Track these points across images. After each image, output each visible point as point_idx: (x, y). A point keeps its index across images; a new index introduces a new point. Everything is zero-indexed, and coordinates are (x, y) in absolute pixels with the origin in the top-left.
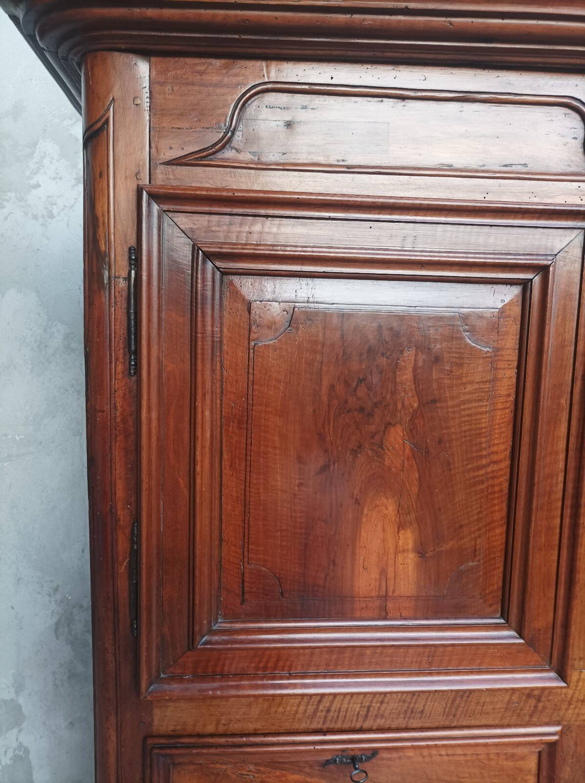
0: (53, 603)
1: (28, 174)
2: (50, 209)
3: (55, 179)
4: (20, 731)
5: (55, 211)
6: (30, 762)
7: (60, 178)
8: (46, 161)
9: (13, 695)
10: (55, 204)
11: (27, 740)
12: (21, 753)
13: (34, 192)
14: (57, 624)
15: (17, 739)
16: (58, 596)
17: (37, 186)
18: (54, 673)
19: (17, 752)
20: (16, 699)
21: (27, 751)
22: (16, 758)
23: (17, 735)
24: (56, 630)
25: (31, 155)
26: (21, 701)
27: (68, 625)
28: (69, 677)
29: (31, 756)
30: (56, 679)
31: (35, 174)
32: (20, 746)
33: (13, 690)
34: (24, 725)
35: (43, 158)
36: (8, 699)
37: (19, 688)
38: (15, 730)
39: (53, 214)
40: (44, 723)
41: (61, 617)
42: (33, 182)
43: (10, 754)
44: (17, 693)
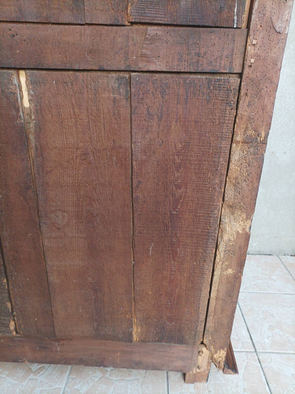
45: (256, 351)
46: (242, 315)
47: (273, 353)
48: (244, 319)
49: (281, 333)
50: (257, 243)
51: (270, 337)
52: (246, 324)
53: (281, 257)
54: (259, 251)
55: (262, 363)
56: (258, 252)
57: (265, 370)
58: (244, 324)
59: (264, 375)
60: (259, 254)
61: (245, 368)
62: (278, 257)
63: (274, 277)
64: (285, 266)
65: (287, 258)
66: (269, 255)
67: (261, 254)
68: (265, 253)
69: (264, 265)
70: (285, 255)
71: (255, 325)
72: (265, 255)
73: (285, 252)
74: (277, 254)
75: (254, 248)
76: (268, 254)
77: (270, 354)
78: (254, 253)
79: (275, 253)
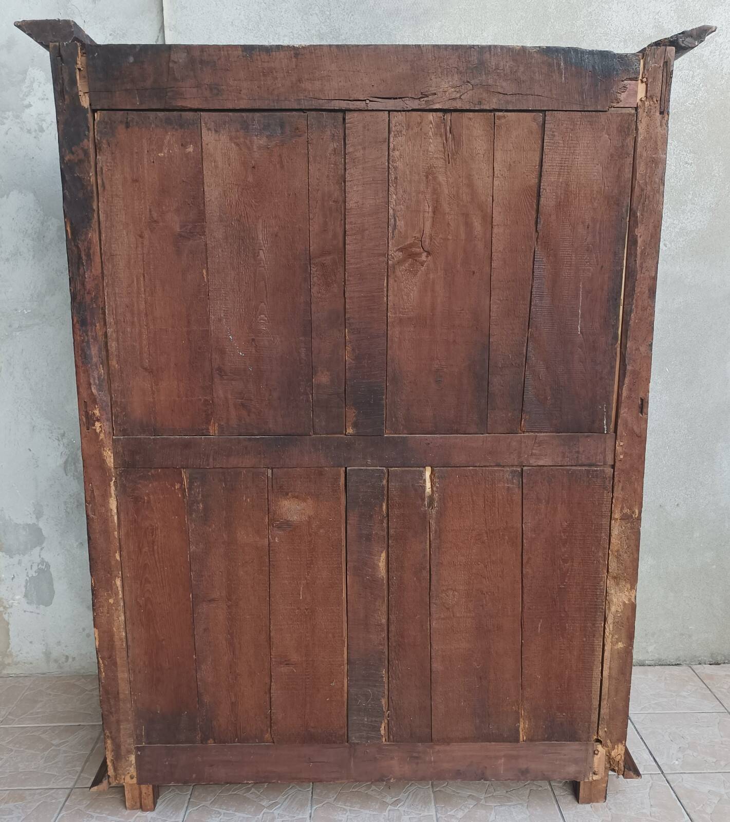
0: (62, 446)
1: (21, 96)
2: (40, 124)
3: (43, 99)
4: (41, 549)
5: (45, 126)
6: (51, 575)
7: (47, 99)
8: (35, 85)
9: (34, 521)
10: (44, 120)
11: (47, 556)
12: (44, 567)
13: (27, 111)
14: (66, 463)
15: (40, 556)
16: (65, 441)
17: (30, 106)
18: (65, 503)
19: (40, 566)
20: (37, 523)
21: (48, 566)
22: (40, 571)
23: (40, 553)
24: (65, 469)
25: (23, 80)
26: (41, 525)
27: (75, 464)
28: (78, 506)
29: (52, 570)
30: (67, 507)
31: (27, 96)
32: (43, 561)
33: (34, 516)
34: (44, 545)
35: (32, 83)
36: (31, 523)
37: (39, 515)
38: (38, 548)
39: (43, 128)
40: (60, 543)
41: (68, 457)
42: (26, 102)
43: (35, 568)
44: (37, 518)
45: (662, 772)
46: (642, 738)
47: (685, 773)
48: (645, 743)
49: (695, 754)
50: (655, 645)
51: (680, 759)
52: (647, 748)
53: (694, 667)
54: (660, 660)
55: (671, 783)
56: (657, 662)
57: (675, 789)
58: (645, 747)
59: (674, 792)
60: (660, 665)
61: (650, 788)
62: (690, 667)
63: (684, 694)
64: (700, 678)
65: (704, 668)
66: (676, 665)
67: (662, 665)
68: (668, 663)
69: (668, 679)
70: (700, 664)
71: (659, 748)
72: (669, 665)
73: (700, 659)
74: (688, 662)
75: (651, 654)
76: (674, 664)
77: (681, 774)
78: (652, 663)
79: (685, 661)
